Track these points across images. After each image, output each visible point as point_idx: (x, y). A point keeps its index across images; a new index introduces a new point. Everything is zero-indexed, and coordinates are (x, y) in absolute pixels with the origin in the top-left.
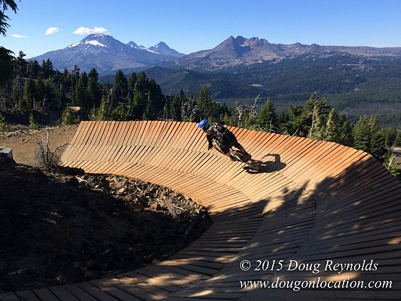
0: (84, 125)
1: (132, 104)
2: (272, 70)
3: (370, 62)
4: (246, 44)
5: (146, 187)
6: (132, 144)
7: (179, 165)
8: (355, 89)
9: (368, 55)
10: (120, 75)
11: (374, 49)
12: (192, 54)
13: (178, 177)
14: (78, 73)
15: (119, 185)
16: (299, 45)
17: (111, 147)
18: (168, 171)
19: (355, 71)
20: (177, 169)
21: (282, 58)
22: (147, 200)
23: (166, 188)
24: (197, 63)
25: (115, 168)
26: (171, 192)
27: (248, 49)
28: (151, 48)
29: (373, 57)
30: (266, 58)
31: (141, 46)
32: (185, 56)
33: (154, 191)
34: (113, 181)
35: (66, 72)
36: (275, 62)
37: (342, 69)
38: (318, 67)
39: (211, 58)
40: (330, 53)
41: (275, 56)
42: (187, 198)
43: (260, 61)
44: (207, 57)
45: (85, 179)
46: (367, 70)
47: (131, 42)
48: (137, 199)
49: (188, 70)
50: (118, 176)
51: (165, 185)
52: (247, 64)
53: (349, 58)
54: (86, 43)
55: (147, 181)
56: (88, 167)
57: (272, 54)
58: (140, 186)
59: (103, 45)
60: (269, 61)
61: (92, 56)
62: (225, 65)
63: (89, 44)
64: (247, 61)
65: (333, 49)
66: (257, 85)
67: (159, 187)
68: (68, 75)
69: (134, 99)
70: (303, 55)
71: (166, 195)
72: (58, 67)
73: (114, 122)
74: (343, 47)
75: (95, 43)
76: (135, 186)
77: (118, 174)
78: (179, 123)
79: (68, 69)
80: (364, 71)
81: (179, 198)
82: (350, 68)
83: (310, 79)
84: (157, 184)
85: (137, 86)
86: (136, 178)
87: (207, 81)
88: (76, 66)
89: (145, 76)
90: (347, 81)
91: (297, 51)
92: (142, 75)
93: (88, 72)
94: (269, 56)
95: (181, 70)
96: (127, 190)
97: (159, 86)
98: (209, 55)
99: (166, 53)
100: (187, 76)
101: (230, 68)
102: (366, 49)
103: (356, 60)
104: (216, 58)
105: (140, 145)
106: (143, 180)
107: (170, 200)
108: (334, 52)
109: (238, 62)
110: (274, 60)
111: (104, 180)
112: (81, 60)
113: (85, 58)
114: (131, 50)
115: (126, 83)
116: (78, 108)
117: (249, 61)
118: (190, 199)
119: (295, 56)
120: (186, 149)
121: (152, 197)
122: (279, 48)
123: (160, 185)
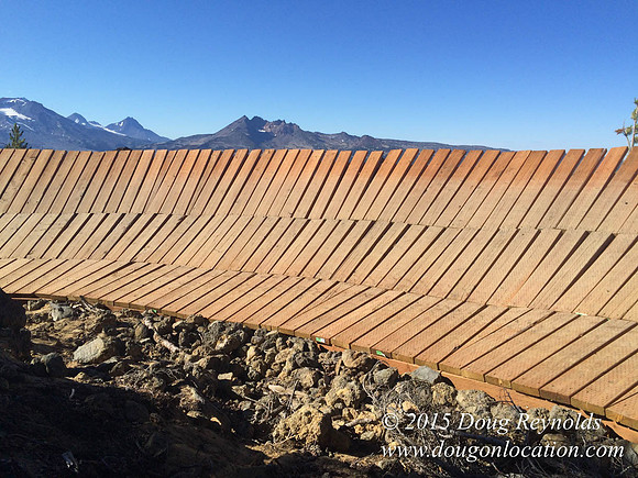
4: (266, 129)
12: (181, 140)
16: (344, 135)
27: (269, 136)
31: (94, 123)
32: (170, 142)
47: (76, 115)
59: (23, 117)
61: (4, 134)
65: (393, 145)
74: (406, 143)
75: (9, 112)
86: (142, 303)
91: (343, 144)
98: (210, 142)
99: (137, 136)
114: (75, 127)
122: (317, 138)
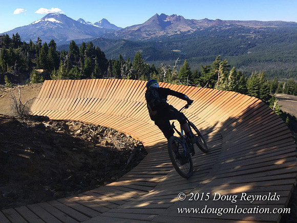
0: (47, 84)
1: (83, 67)
2: (187, 39)
3: (258, 32)
4: (167, 20)
5: (96, 128)
6: (85, 96)
7: (121, 112)
8: (248, 53)
9: (257, 27)
10: (73, 45)
11: (261, 22)
12: (128, 28)
13: (121, 120)
14: (40, 44)
15: (76, 128)
16: (206, 20)
17: (69, 99)
18: (113, 116)
19: (247, 39)
20: (120, 115)
21: (194, 30)
22: (98, 138)
23: (112, 129)
24: (131, 35)
25: (73, 115)
26: (116, 131)
27: (169, 23)
28: (96, 24)
29: (260, 28)
30: (183, 30)
31: (89, 22)
32: (122, 30)
33: (103, 131)
34: (72, 125)
35: (31, 43)
36: (190, 33)
37: (238, 37)
38: (221, 36)
39: (142, 30)
40: (229, 26)
41: (189, 28)
42: (128, 136)
43: (179, 33)
44: (139, 30)
45: (50, 124)
46: (256, 38)
47: (81, 19)
48: (90, 138)
49: (125, 40)
50: (75, 121)
51: (111, 127)
52: (169, 35)
53: (243, 29)
54: (46, 20)
55: (97, 124)
56: (52, 115)
57: (187, 27)
58: (92, 128)
59: (58, 22)
60: (185, 33)
61: (51, 30)
62: (153, 36)
63: (48, 21)
64: (169, 32)
65: (232, 23)
66: (177, 51)
67: (107, 128)
68: (33, 45)
69: (85, 62)
70: (210, 27)
71: (112, 134)
72: (24, 39)
73: (70, 80)
74: (239, 21)
75: (52, 20)
76: (89, 128)
77: (75, 120)
78: (119, 80)
79: (33, 41)
80: (255, 39)
81: (122, 136)
82: (245, 36)
83: (216, 45)
84: (105, 126)
85: (86, 52)
86: (89, 122)
87: (140, 48)
88: (38, 38)
89: (92, 45)
90: (242, 46)
91: (206, 24)
92: (90, 44)
93: (48, 42)
94: (185, 29)
95: (120, 40)
96: (82, 131)
97: (103, 53)
98: (140, 29)
99: (108, 27)
100: (124, 45)
101: (156, 38)
102: (256, 22)
103: (249, 30)
104: (146, 31)
105: (91, 97)
106: (94, 123)
107: (115, 138)
108: (232, 25)
109: (162, 33)
110: (189, 31)
111: (65, 125)
112: (42, 33)
113: (45, 32)
114: (81, 25)
115: (78, 50)
116: (42, 71)
117: (170, 32)
118: (130, 136)
119: (204, 28)
120: (126, 99)
121: (102, 136)
122: (192, 22)
123: (107, 127)
